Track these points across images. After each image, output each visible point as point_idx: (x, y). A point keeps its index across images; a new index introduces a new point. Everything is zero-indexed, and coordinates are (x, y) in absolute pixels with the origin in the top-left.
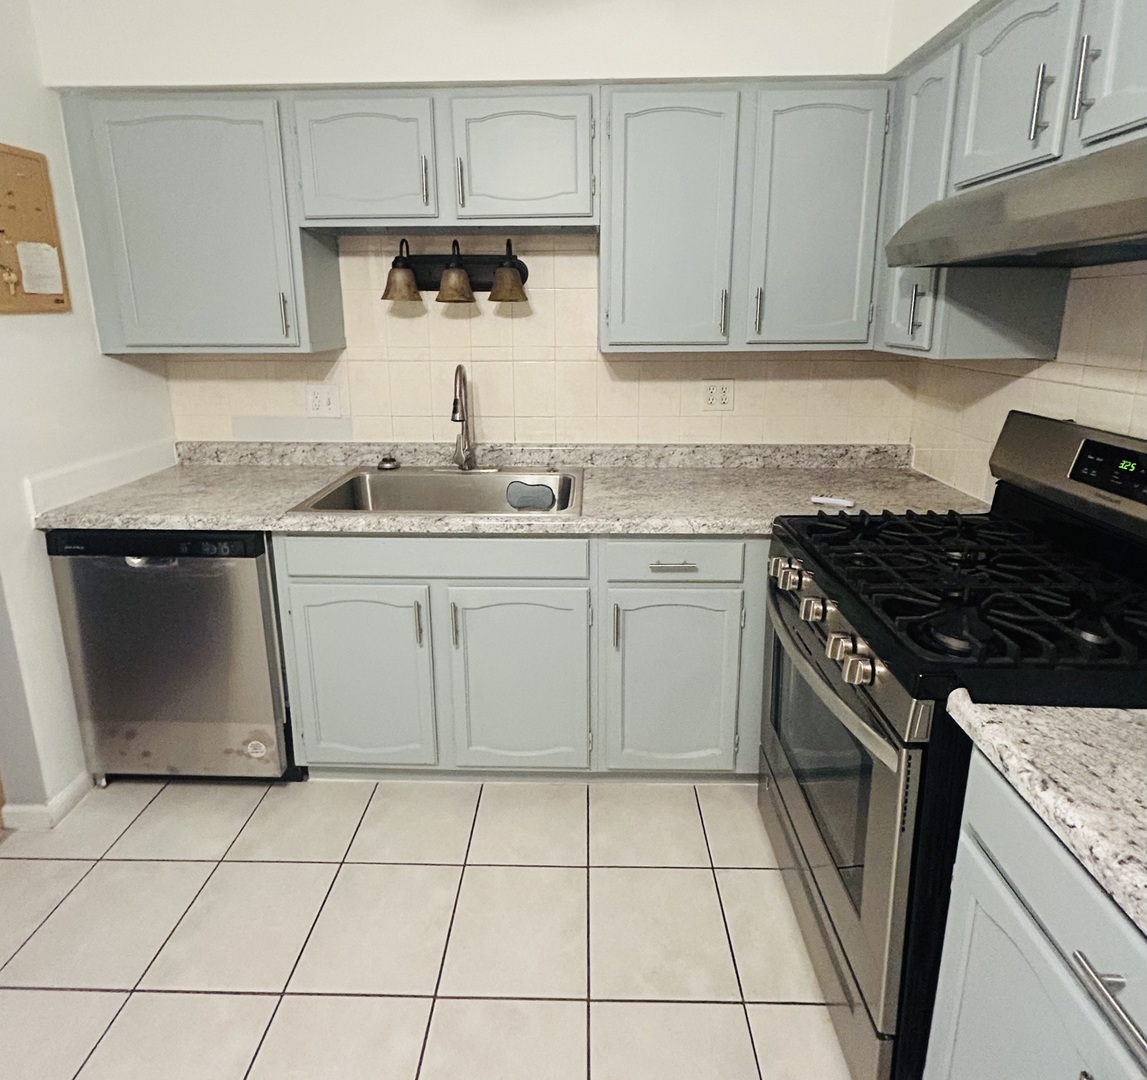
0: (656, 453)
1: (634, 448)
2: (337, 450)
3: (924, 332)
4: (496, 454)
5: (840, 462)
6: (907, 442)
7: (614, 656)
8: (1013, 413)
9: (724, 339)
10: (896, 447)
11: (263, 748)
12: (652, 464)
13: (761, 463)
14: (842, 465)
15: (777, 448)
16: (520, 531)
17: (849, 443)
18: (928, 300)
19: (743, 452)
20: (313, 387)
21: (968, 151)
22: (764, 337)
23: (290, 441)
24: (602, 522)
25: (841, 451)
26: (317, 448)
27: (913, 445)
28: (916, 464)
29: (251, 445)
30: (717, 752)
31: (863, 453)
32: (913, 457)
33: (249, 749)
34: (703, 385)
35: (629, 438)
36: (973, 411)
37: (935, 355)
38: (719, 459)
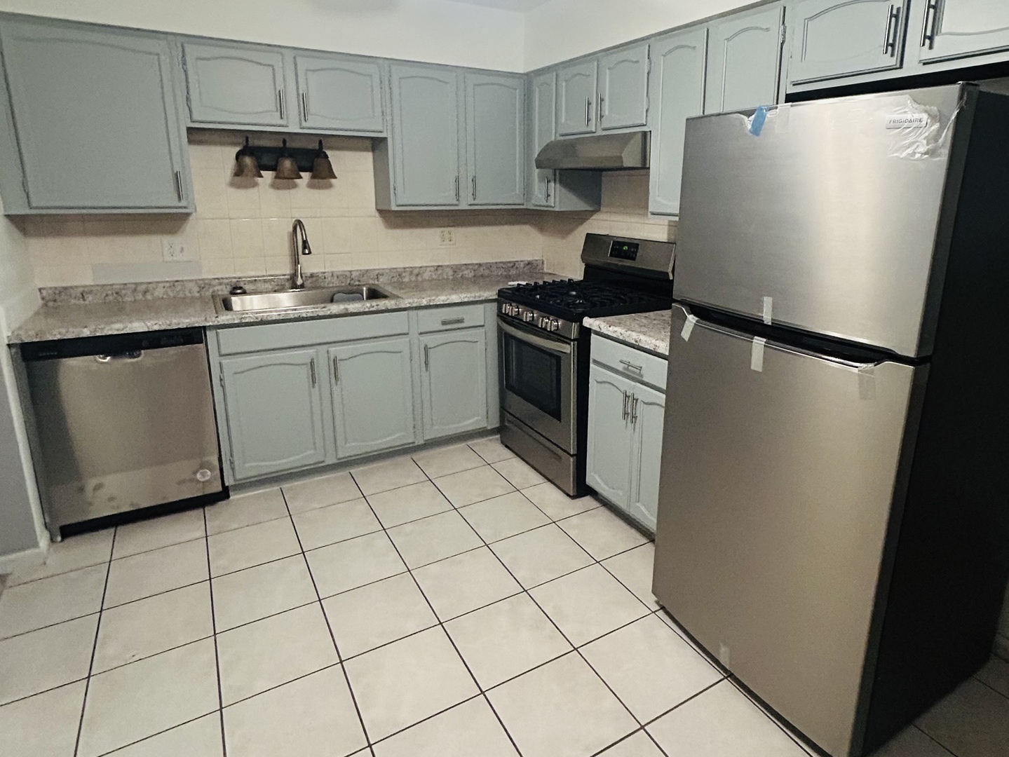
0: (416, 272)
1: (403, 270)
2: (193, 284)
3: (552, 199)
4: (314, 279)
5: (511, 270)
6: (541, 258)
7: (425, 375)
8: (587, 234)
9: (457, 203)
10: (537, 260)
11: (209, 473)
12: (413, 278)
13: (472, 274)
14: (513, 272)
15: (480, 265)
16: (372, 309)
17: (515, 260)
18: (552, 184)
19: (463, 268)
20: (166, 239)
21: (563, 120)
22: (475, 202)
23: (150, 280)
24: (416, 300)
25: (512, 264)
26: (176, 284)
27: (544, 259)
28: (547, 269)
29: (114, 286)
30: (480, 418)
31: (522, 265)
32: (545, 266)
33: (198, 476)
34: (439, 230)
35: (399, 265)
36: (571, 237)
37: (557, 209)
38: (451, 273)
